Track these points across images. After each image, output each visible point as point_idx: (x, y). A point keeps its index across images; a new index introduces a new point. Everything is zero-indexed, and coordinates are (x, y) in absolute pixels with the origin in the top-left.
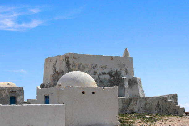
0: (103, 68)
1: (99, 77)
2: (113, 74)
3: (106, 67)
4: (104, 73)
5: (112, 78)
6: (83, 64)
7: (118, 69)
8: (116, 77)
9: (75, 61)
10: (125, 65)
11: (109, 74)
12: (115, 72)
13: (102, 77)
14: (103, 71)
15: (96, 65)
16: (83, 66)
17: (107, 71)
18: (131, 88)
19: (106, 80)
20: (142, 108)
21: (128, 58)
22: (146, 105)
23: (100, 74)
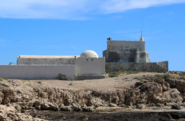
0: (127, 47)
1: (124, 52)
2: (132, 50)
3: (128, 47)
4: (127, 50)
5: (132, 53)
6: (115, 45)
7: (136, 48)
8: (134, 52)
9: (111, 44)
10: (139, 46)
11: (130, 50)
12: (134, 49)
13: (126, 52)
14: (127, 49)
15: (123, 46)
16: (115, 47)
17: (129, 49)
18: (143, 58)
19: (128, 54)
20: (140, 68)
21: (141, 42)
22: (143, 67)
23: (125, 51)
